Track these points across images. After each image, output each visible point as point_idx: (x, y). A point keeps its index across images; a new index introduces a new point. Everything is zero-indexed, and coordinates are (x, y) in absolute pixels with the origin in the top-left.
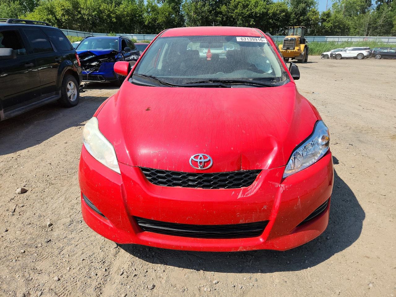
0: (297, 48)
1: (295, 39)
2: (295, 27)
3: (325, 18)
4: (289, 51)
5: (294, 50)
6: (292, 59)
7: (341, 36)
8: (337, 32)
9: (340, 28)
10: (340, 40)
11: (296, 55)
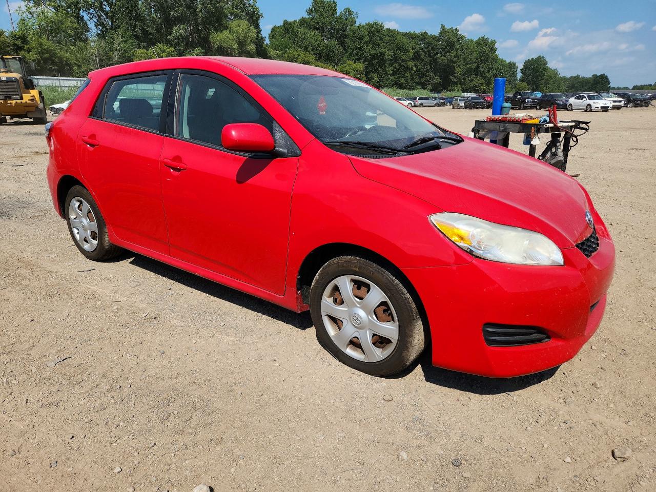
0: (26, 98)
1: (16, 78)
2: (4, 57)
3: (19, 42)
4: (11, 102)
5: (23, 101)
6: (11, 118)
7: (61, 76)
8: (53, 70)
9: (54, 63)
10: (62, 83)
11: (27, 109)
